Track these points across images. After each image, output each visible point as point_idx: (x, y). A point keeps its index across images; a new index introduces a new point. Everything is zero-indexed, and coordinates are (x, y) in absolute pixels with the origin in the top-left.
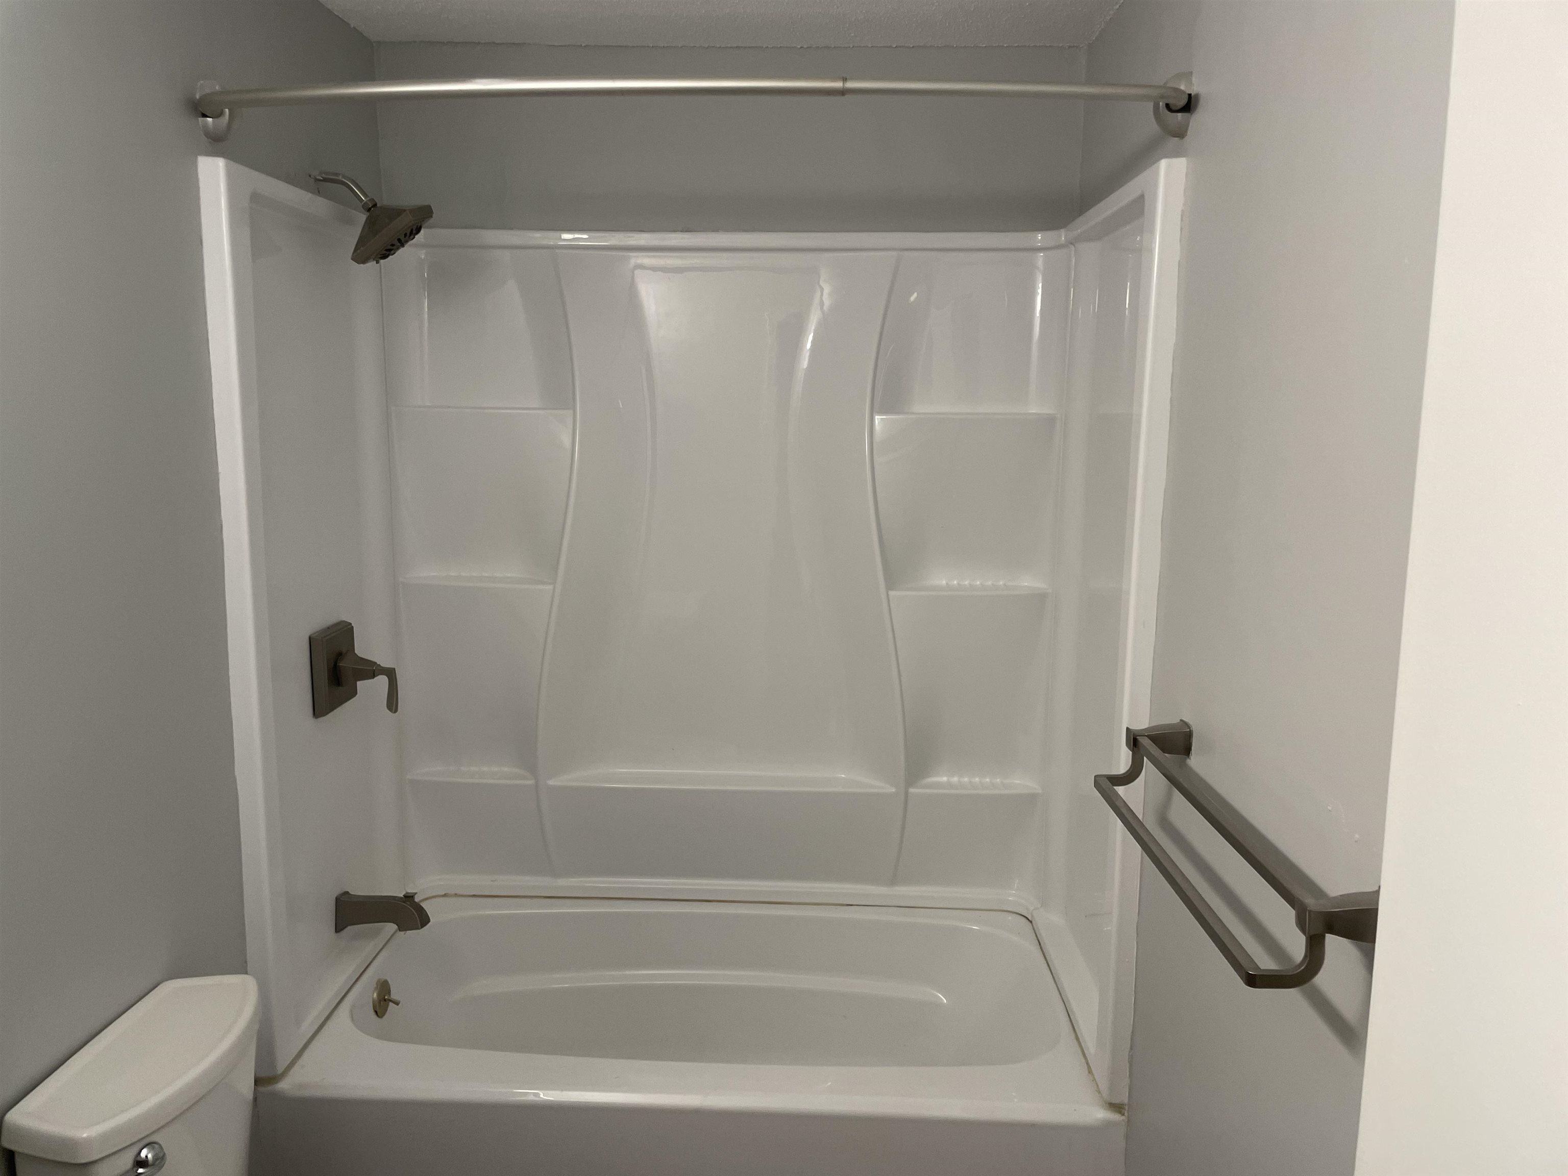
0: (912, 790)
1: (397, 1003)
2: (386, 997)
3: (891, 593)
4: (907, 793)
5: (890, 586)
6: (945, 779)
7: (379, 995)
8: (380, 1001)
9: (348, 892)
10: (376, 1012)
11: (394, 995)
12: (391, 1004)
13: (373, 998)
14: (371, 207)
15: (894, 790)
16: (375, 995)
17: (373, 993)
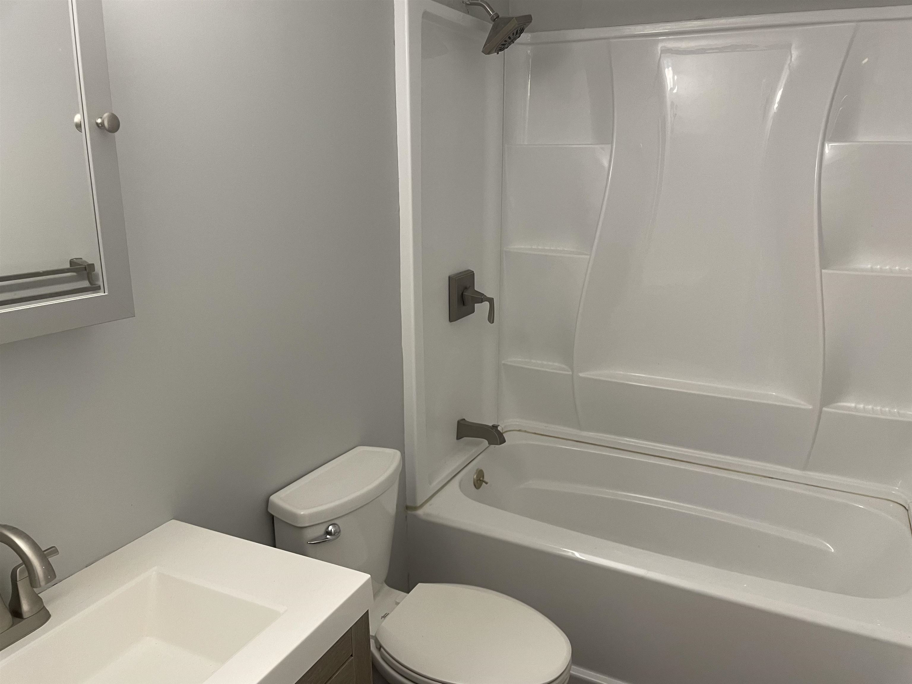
0: (825, 409)
1: (486, 483)
2: (481, 479)
3: (823, 271)
4: (821, 412)
5: (824, 266)
6: (853, 405)
7: (477, 477)
8: (477, 480)
9: (464, 419)
10: (475, 485)
11: (486, 479)
12: (484, 484)
13: (474, 479)
14: (496, 19)
15: (811, 408)
16: (475, 476)
17: (474, 476)
